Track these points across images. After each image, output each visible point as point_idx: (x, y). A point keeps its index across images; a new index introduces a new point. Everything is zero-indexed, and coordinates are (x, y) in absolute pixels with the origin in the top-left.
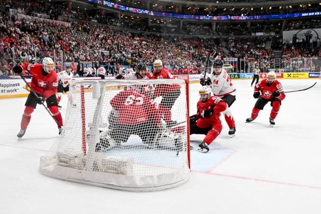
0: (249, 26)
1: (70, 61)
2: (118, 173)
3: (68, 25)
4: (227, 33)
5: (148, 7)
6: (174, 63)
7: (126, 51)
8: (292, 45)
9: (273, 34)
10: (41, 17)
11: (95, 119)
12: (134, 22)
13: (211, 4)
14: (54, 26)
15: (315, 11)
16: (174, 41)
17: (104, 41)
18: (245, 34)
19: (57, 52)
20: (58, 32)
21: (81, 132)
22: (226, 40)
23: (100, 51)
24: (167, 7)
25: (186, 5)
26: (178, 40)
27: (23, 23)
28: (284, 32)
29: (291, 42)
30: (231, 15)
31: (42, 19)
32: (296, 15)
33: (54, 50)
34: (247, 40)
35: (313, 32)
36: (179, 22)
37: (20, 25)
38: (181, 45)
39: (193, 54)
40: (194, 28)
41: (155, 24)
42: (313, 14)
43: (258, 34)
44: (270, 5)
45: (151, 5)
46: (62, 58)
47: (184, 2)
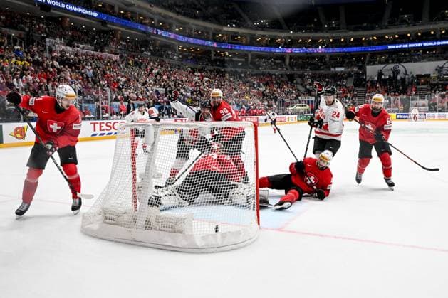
0: (327, 59)
1: (118, 100)
2: (175, 232)
3: (116, 58)
4: (303, 67)
5: (211, 37)
6: (241, 103)
7: (184, 88)
8: (377, 81)
9: (355, 69)
10: (83, 48)
11: (148, 168)
12: (194, 55)
13: (283, 35)
14: (99, 59)
15: (402, 43)
16: (240, 77)
17: (158, 77)
18: (323, 70)
19: (103, 90)
20: (103, 66)
21: (131, 183)
22: (302, 77)
23: (155, 88)
24: (233, 37)
25: (255, 35)
26: (246, 77)
27: (63, 56)
28: (367, 67)
29: (376, 78)
30: (307, 47)
31: (85, 51)
32: (381, 48)
33: (100, 88)
34: (325, 76)
35: (401, 68)
36: (246, 55)
37: (58, 58)
38: (248, 82)
39: (263, 92)
40: (264, 62)
41: (218, 58)
42: (400, 46)
43: (339, 69)
44: (352, 35)
45: (214, 35)
46: (109, 97)
47: (252, 32)
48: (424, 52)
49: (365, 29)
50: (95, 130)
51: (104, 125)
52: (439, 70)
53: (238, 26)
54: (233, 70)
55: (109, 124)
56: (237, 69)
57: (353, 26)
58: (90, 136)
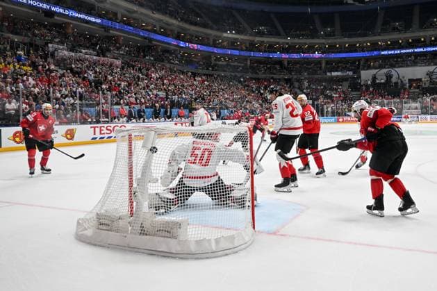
0: (323, 65)
2: (170, 238)
3: (118, 62)
4: (300, 72)
5: (211, 43)
8: (370, 85)
9: (351, 73)
10: (86, 53)
11: (144, 173)
13: (281, 41)
15: (393, 49)
16: (240, 82)
17: (159, 81)
18: (320, 74)
19: (103, 93)
22: (299, 81)
23: (155, 92)
24: (233, 43)
25: (254, 41)
26: (245, 81)
28: (362, 72)
29: (369, 82)
30: (304, 53)
31: (87, 56)
32: (374, 53)
33: (101, 92)
34: (322, 81)
35: (393, 72)
36: (246, 60)
38: (248, 86)
40: (263, 67)
42: (393, 52)
43: (334, 74)
44: (347, 42)
45: (214, 41)
46: (109, 101)
47: (251, 38)
48: (416, 58)
49: (360, 35)
50: (95, 134)
51: (104, 129)
52: (430, 74)
53: (238, 32)
54: (233, 74)
55: (109, 128)
56: (237, 74)
57: (347, 33)
58: (90, 140)
